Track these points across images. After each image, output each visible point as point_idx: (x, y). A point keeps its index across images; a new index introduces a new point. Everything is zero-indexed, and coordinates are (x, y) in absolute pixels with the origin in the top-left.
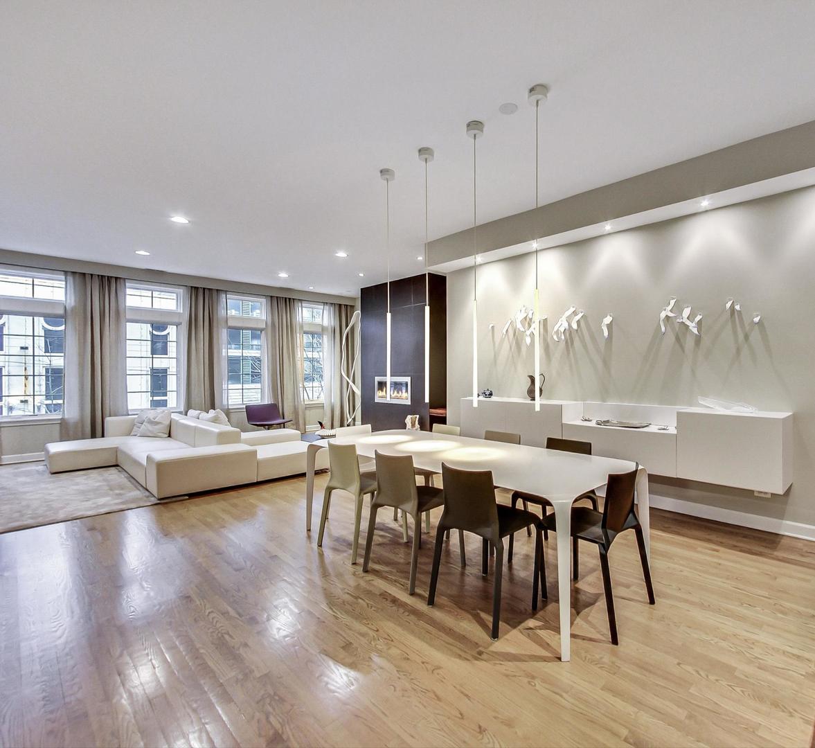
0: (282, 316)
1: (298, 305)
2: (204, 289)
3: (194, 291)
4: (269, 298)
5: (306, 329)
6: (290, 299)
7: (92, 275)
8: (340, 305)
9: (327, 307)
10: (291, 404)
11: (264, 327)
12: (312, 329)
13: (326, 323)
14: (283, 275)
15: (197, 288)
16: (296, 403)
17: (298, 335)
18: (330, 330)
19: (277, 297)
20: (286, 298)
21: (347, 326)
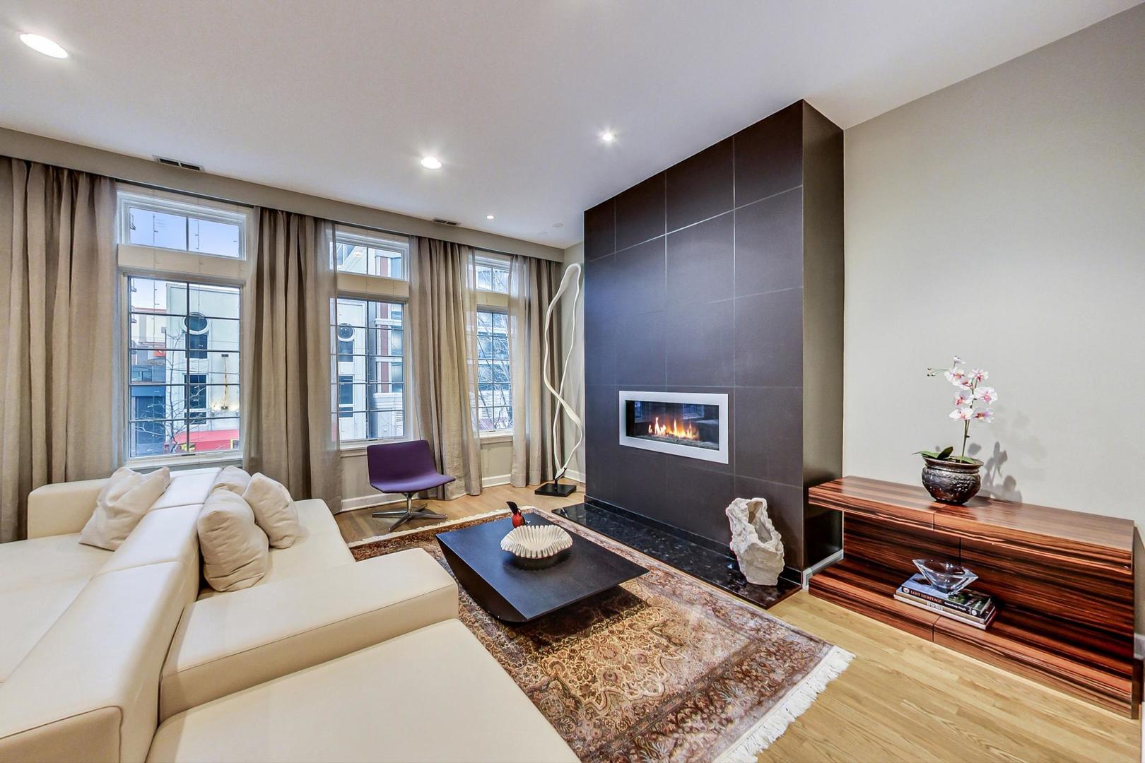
0: (438, 275)
1: (467, 256)
2: (289, 214)
3: (267, 216)
4: (415, 241)
5: (481, 301)
6: (452, 244)
7: (28, 164)
8: (539, 261)
9: (517, 265)
10: (456, 440)
11: (407, 295)
12: (492, 303)
13: (515, 292)
15: (273, 213)
16: (465, 438)
17: (468, 314)
18: (522, 304)
19: (429, 239)
20: (445, 243)
21: (550, 300)
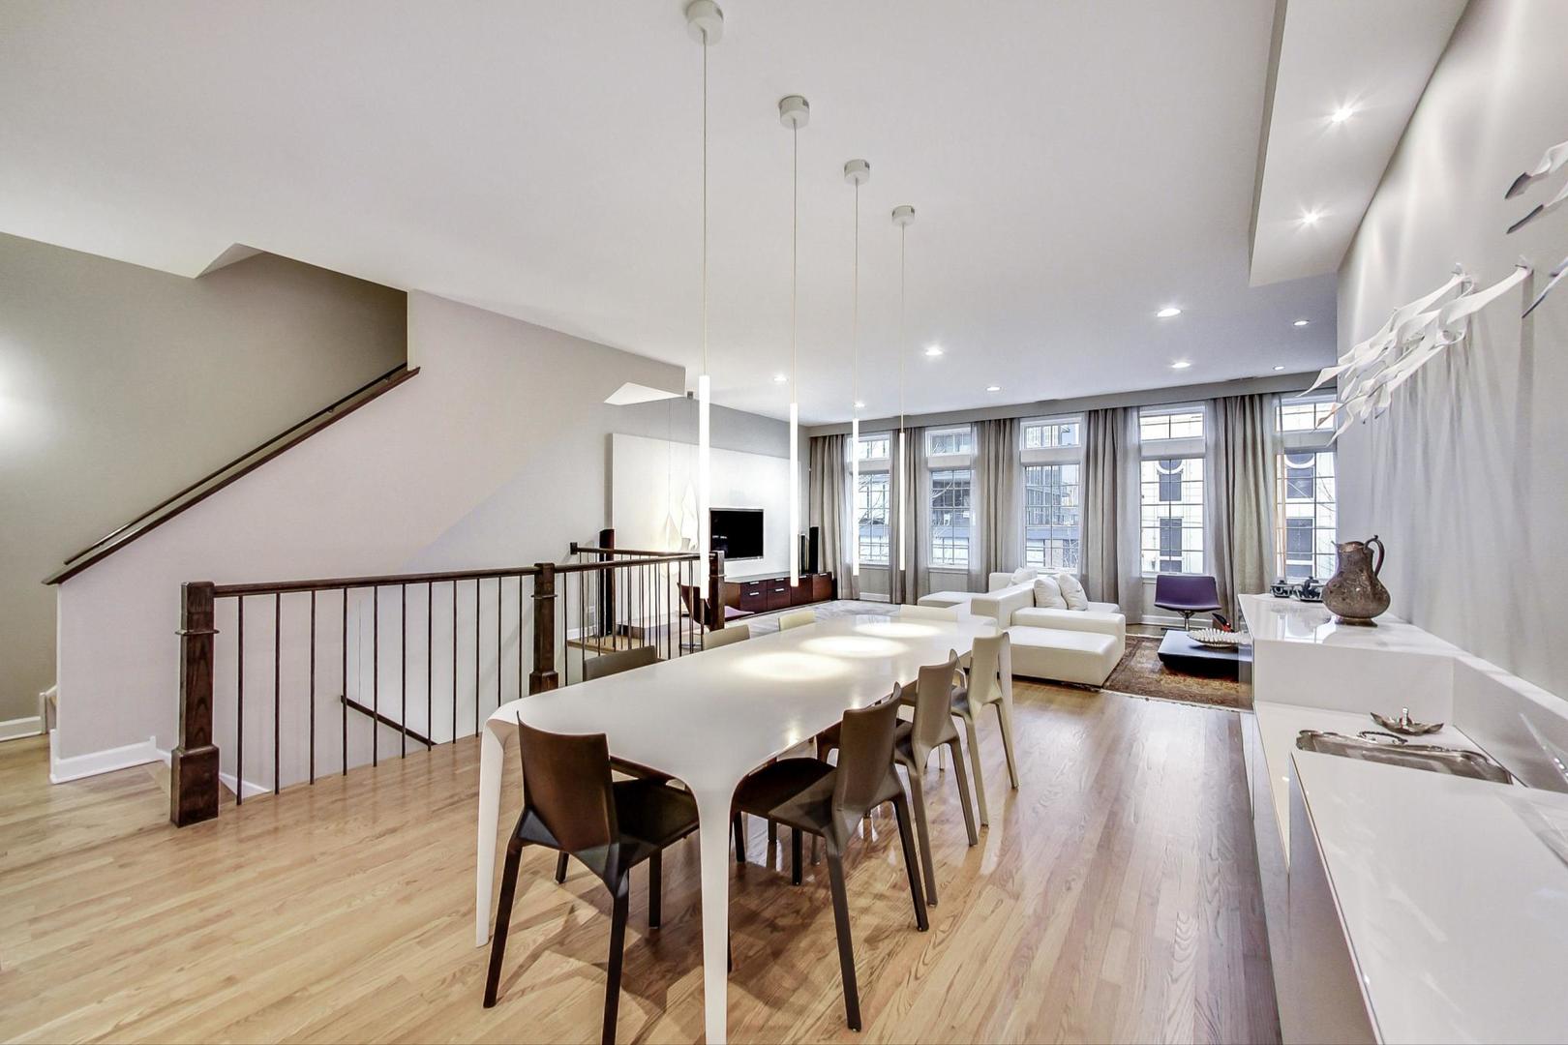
5: (1291, 444)
6: (1251, 396)
11: (1204, 451)
14: (1181, 365)
17: (1268, 458)
19: (1225, 398)
20: (1243, 397)
